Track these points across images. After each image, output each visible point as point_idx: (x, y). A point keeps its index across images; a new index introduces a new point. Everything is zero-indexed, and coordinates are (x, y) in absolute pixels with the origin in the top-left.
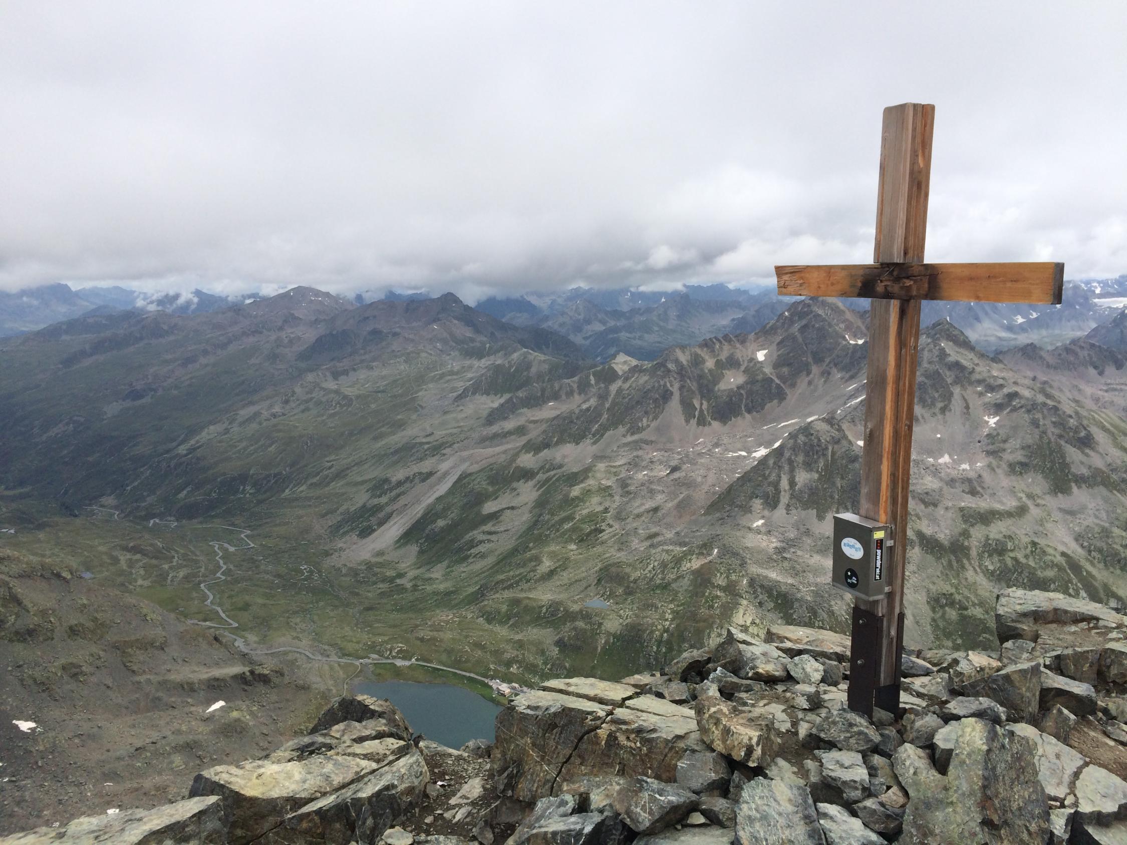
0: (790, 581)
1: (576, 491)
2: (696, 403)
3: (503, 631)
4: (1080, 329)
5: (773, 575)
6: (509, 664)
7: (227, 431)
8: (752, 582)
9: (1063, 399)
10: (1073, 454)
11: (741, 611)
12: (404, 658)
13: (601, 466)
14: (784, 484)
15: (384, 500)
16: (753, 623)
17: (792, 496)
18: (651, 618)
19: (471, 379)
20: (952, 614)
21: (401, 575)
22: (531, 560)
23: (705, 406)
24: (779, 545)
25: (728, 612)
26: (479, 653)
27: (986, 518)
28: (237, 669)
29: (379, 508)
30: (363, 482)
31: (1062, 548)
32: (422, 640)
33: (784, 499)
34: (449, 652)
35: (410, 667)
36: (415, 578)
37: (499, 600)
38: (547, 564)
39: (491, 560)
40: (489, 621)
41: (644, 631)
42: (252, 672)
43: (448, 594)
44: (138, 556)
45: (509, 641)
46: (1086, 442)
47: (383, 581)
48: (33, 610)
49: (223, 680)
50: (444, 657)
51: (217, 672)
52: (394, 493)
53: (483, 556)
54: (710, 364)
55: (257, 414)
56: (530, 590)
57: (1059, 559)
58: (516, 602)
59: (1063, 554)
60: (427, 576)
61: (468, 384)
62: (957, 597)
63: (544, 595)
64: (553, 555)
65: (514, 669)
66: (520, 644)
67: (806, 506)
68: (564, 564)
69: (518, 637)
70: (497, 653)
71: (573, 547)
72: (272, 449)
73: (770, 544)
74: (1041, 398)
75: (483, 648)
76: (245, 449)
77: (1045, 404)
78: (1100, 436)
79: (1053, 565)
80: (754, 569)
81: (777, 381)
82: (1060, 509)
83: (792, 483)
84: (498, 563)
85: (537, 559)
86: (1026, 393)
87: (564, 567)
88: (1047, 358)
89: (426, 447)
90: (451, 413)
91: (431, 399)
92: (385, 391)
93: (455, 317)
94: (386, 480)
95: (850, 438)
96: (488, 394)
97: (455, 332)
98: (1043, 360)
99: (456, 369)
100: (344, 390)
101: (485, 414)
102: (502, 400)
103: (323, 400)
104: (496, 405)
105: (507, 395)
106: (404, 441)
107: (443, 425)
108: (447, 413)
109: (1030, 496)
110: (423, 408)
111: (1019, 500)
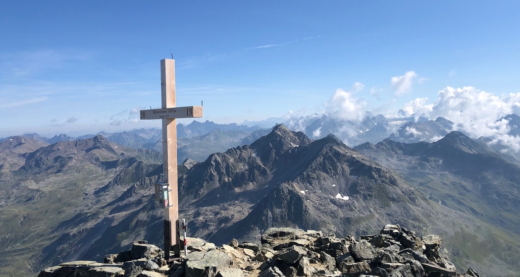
9: (383, 165)
10: (389, 188)
14: (270, 215)
17: (274, 220)
27: (358, 221)
33: (271, 222)
46: (393, 183)
54: (232, 160)
61: (111, 180)
74: (374, 166)
77: (376, 168)
78: (399, 181)
81: (263, 166)
83: (273, 213)
86: (368, 164)
88: (375, 148)
89: (89, 215)
90: (102, 195)
91: (91, 189)
92: (65, 188)
93: (103, 147)
94: (68, 234)
95: (297, 190)
96: (121, 185)
97: (103, 154)
98: (373, 149)
99: (104, 173)
100: (41, 189)
101: (120, 195)
102: (129, 187)
103: (30, 195)
104: (126, 190)
105: (132, 184)
106: (77, 213)
107: (98, 202)
108: (99, 196)
109: (375, 209)
110: (87, 194)
111: (370, 211)
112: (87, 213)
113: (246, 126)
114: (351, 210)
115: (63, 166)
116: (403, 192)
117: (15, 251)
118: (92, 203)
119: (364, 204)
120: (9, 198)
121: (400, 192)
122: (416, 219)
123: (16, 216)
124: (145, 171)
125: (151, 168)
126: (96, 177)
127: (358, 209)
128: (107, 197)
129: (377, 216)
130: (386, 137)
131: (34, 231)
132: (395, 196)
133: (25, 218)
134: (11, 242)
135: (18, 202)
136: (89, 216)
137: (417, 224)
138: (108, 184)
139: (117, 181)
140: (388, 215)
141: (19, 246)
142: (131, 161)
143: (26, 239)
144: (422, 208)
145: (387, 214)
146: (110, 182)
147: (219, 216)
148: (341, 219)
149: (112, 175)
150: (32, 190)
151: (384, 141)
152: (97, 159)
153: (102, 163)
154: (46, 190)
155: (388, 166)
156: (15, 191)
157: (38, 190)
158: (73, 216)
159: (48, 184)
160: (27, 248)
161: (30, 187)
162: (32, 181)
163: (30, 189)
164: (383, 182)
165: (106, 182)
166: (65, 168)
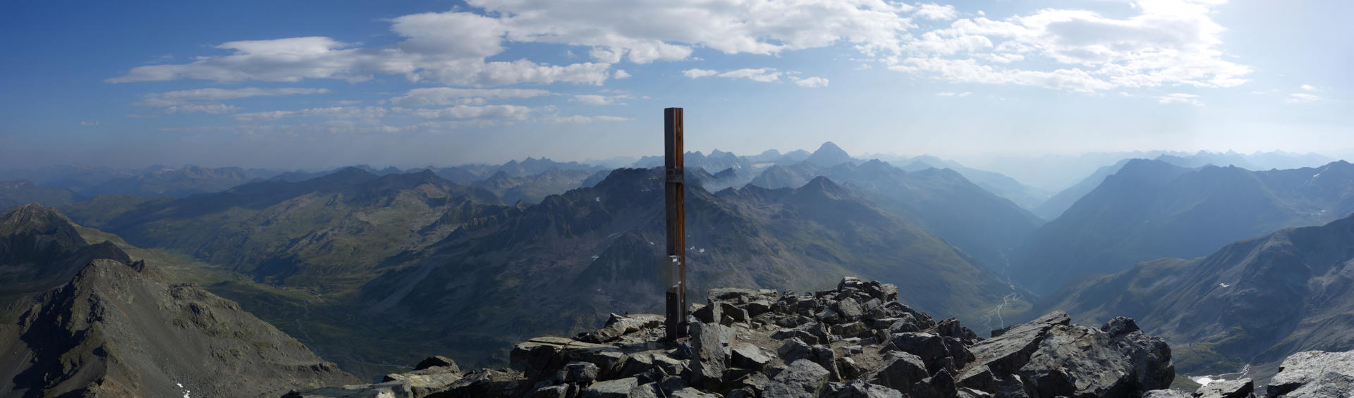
1: (498, 278)
2: (564, 226)
4: (750, 179)
7: (311, 242)
10: (751, 239)
13: (513, 263)
14: (614, 267)
15: (391, 281)
17: (618, 273)
19: (439, 216)
21: (400, 321)
22: (473, 315)
23: (569, 227)
24: (613, 300)
29: (387, 285)
30: (380, 272)
33: (614, 274)
36: (408, 323)
38: (482, 317)
39: (450, 315)
42: (321, 365)
43: (427, 332)
46: (755, 234)
47: (390, 324)
48: (219, 323)
49: (306, 367)
51: (303, 363)
52: (397, 278)
53: (446, 313)
54: (571, 204)
55: (325, 234)
56: (472, 331)
58: (464, 338)
60: (415, 322)
61: (438, 218)
67: (626, 278)
71: (498, 308)
81: (607, 212)
83: (618, 265)
84: (456, 316)
88: (738, 194)
89: (414, 253)
90: (428, 234)
91: (417, 227)
92: (393, 222)
93: (431, 182)
94: (393, 271)
95: (647, 240)
96: (448, 224)
97: (431, 190)
98: (735, 194)
99: (431, 210)
100: (371, 222)
101: (446, 235)
102: (456, 228)
103: (360, 227)
104: (452, 230)
105: (459, 225)
106: (403, 249)
107: (424, 241)
108: (426, 235)
109: (734, 263)
110: (413, 232)
111: (730, 266)
112: (412, 251)
113: (588, 165)
114: (708, 263)
115: (392, 199)
116: (765, 244)
117: (345, 279)
118: (418, 241)
119: (722, 258)
120: (342, 228)
121: (762, 243)
122: (779, 272)
123: (348, 246)
124: (473, 210)
125: (481, 209)
126: (424, 214)
127: (716, 264)
128: (433, 236)
129: (736, 270)
130: (749, 181)
131: (363, 263)
132: (757, 249)
133: (355, 249)
134: (342, 269)
135: (350, 232)
136: (414, 255)
137: (780, 277)
138: (435, 223)
139: (444, 220)
140: (750, 269)
141: (349, 275)
142: (458, 199)
143: (355, 269)
144: (786, 260)
145: (748, 268)
146: (437, 221)
147: (555, 266)
148: (696, 273)
149: (439, 214)
150: (362, 222)
151: (746, 186)
152: (425, 195)
153: (430, 199)
154: (375, 223)
155: (748, 214)
156: (347, 221)
157: (367, 223)
158: (399, 253)
159: (376, 217)
160: (356, 279)
161: (360, 219)
162: (363, 213)
163: (359, 221)
164: (744, 232)
165: (433, 220)
166: (393, 203)
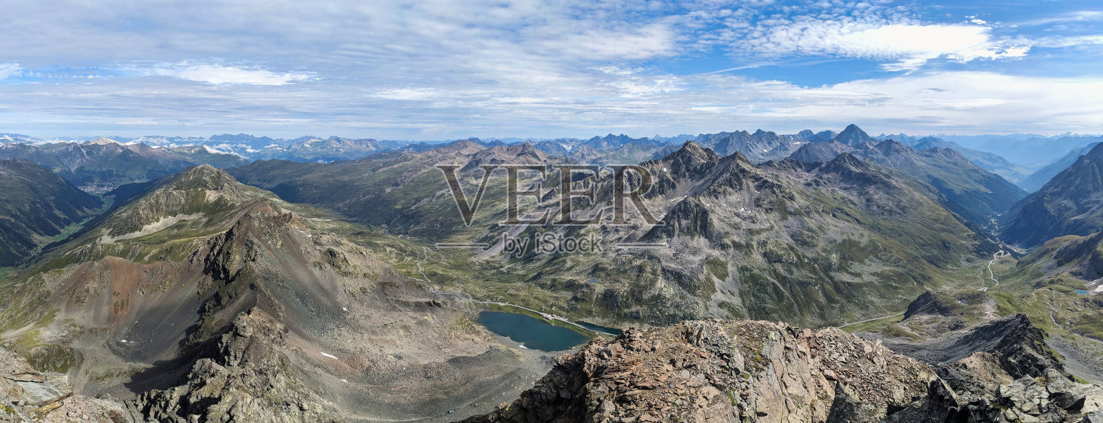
0: (680, 267)
3: (548, 293)
4: (788, 154)
5: (673, 266)
6: (552, 306)
7: (431, 201)
8: (663, 269)
9: (784, 182)
10: (788, 203)
11: (659, 282)
12: (503, 302)
14: (676, 226)
15: (495, 234)
16: (665, 286)
17: (680, 231)
18: (617, 286)
20: (747, 274)
21: (502, 267)
22: (562, 261)
24: (675, 252)
25: (653, 283)
26: (537, 302)
27: (759, 232)
28: (427, 300)
29: (493, 237)
30: (486, 226)
31: (786, 241)
32: (511, 295)
33: (677, 232)
34: (523, 301)
35: (505, 306)
36: (509, 268)
37: (547, 279)
38: (569, 264)
39: (544, 261)
40: (542, 288)
41: (615, 292)
42: (434, 302)
43: (524, 276)
44: (394, 249)
45: (551, 297)
46: (792, 198)
47: (494, 269)
48: (352, 265)
49: (422, 303)
50: (521, 303)
51: (419, 300)
52: (500, 231)
53: (540, 260)
55: (443, 194)
56: (561, 275)
57: (786, 246)
58: (554, 280)
59: (787, 244)
60: (514, 268)
62: (749, 267)
63: (567, 277)
64: (572, 260)
65: (554, 309)
66: (557, 298)
67: (686, 234)
68: (578, 263)
69: (555, 295)
70: (545, 302)
72: (449, 209)
73: (670, 252)
74: (775, 182)
75: (539, 299)
76: (438, 208)
77: (777, 184)
78: (797, 196)
79: (784, 249)
80: (664, 263)
81: (673, 181)
82: (785, 226)
83: (680, 224)
84: (548, 262)
85: (565, 262)
86: (770, 180)
87: (578, 265)
88: (777, 166)
93: (529, 153)
95: (704, 203)
109: (775, 221)
111: (771, 224)
114: (754, 222)
116: (799, 207)
119: (765, 217)
121: (796, 206)
127: (760, 221)
132: (793, 210)
144: (816, 220)
148: (744, 230)
155: (788, 183)
164: (783, 197)
